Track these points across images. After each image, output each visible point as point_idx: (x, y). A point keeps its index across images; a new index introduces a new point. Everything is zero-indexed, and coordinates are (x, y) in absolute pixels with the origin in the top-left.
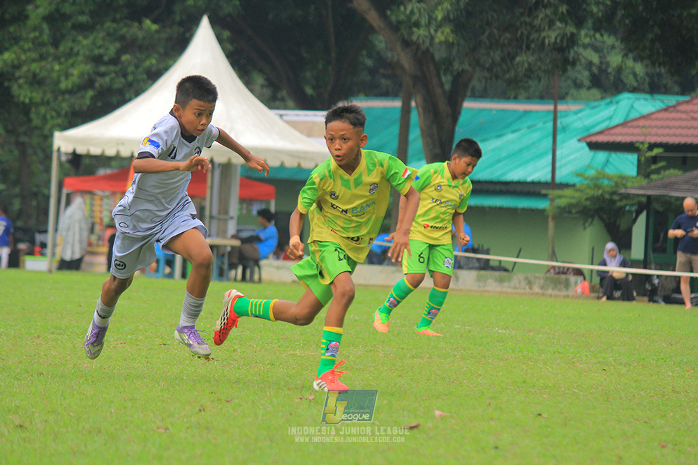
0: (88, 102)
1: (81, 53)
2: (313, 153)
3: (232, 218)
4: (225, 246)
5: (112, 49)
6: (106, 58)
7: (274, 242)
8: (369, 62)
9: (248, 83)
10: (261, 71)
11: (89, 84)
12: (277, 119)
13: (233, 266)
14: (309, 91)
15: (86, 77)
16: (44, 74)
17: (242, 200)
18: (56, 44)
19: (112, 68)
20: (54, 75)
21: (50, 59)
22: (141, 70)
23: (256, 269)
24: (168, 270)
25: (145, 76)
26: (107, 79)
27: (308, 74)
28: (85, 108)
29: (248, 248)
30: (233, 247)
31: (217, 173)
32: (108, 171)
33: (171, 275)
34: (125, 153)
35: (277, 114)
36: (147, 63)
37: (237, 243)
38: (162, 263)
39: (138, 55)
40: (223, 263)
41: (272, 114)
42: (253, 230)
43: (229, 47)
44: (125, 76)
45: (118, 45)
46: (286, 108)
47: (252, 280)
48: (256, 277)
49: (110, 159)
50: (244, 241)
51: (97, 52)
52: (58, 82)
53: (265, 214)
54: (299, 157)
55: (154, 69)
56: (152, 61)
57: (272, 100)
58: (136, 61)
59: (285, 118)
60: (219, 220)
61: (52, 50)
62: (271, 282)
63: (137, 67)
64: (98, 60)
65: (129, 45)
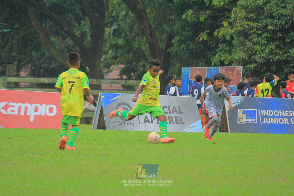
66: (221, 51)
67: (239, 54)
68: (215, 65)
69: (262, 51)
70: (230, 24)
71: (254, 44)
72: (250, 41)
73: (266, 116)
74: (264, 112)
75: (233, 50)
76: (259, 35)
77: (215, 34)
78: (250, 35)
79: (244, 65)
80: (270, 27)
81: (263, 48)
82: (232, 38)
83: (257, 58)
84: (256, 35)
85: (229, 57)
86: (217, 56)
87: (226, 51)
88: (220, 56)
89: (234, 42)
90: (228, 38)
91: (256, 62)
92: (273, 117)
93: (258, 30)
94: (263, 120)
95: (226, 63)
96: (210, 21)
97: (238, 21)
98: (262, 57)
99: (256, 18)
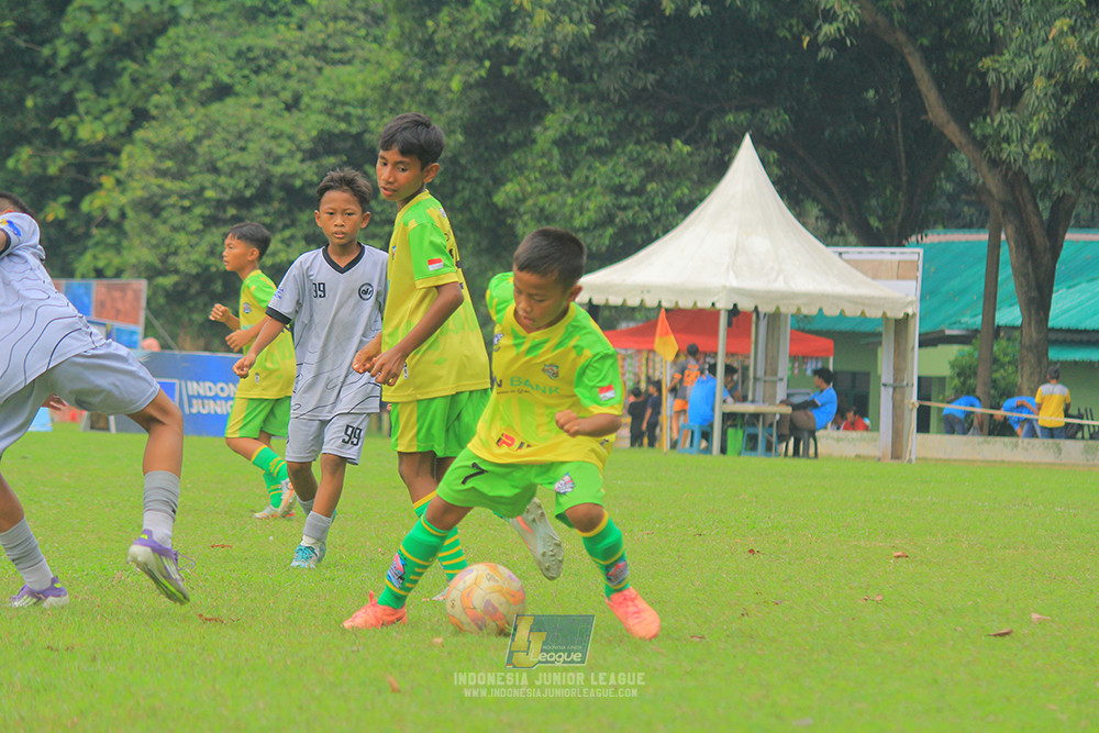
0: (607, 242)
1: (598, 182)
2: (880, 298)
3: (781, 380)
4: (775, 414)
5: (636, 177)
6: (628, 189)
7: (833, 408)
8: (949, 187)
9: (800, 216)
10: (816, 200)
11: (609, 219)
12: (836, 257)
13: (782, 438)
14: (874, 223)
15: (604, 211)
16: (554, 207)
17: (793, 358)
18: (568, 173)
19: (635, 199)
20: (567, 210)
21: (562, 190)
22: (670, 201)
23: (812, 441)
24: (704, 444)
25: (675, 209)
26: (630, 213)
27: (873, 202)
28: (604, 249)
29: (801, 416)
30: (781, 415)
31: (763, 324)
32: (632, 325)
33: (708, 450)
34: (651, 302)
35: (835, 252)
36: (678, 193)
37: (788, 410)
38: (697, 435)
39: (666, 183)
40: (771, 436)
41: (830, 252)
42: (808, 394)
43: (776, 171)
44: (651, 209)
45: (642, 172)
46: (846, 244)
47: (806, 455)
48: (812, 451)
49: (633, 309)
50: (796, 407)
51: (617, 180)
52: (571, 217)
53: (823, 374)
54: (863, 304)
55: (686, 200)
56: (683, 191)
57: (829, 236)
58: (664, 190)
59: (844, 256)
60: (765, 382)
61: (564, 180)
62: (830, 458)
63: (665, 197)
64: (618, 190)
65: (655, 172)
66: (97, 244)
67: (139, 252)
68: (83, 277)
69: (191, 246)
70: (119, 182)
71: (175, 229)
72: (165, 222)
73: (199, 397)
74: (194, 387)
75: (125, 243)
76: (185, 210)
77: (85, 206)
78: (163, 209)
79: (150, 278)
80: (209, 194)
81: (194, 240)
82: (123, 215)
83: (180, 262)
84: (178, 211)
85: (117, 261)
86: (88, 257)
87: (108, 246)
88: (95, 257)
89: (127, 225)
90: (113, 214)
91: (176, 271)
92: (215, 398)
93: (182, 197)
94: (190, 406)
95: (110, 272)
96: (73, 174)
97: (137, 177)
98: (194, 262)
99: (179, 171)
